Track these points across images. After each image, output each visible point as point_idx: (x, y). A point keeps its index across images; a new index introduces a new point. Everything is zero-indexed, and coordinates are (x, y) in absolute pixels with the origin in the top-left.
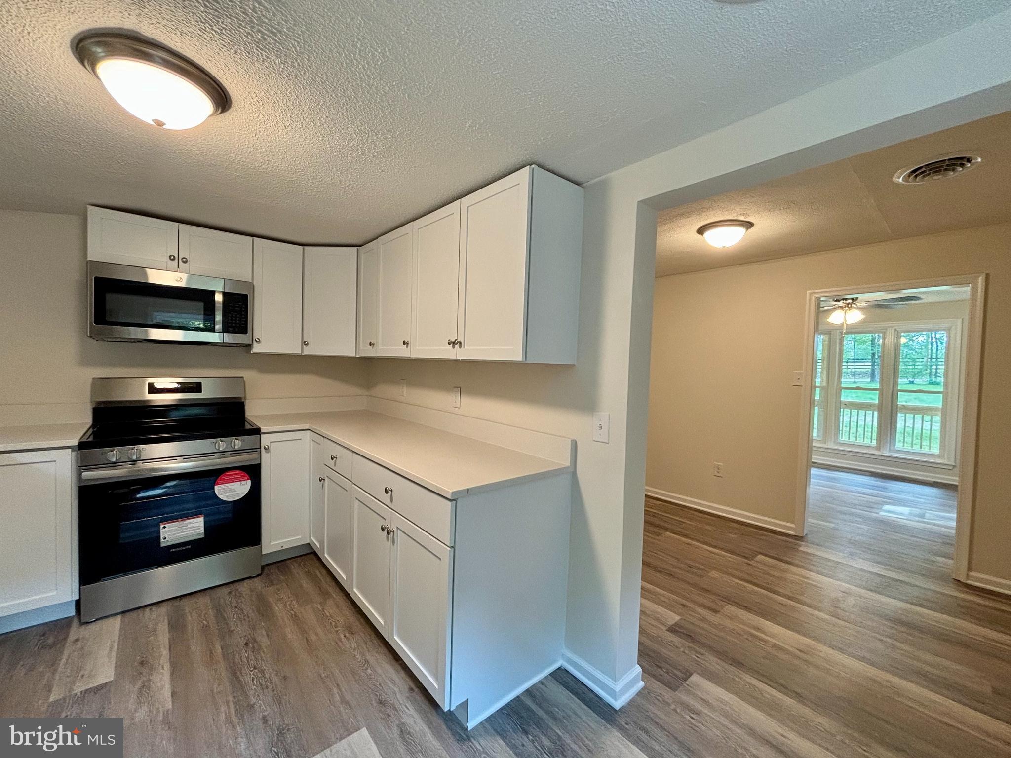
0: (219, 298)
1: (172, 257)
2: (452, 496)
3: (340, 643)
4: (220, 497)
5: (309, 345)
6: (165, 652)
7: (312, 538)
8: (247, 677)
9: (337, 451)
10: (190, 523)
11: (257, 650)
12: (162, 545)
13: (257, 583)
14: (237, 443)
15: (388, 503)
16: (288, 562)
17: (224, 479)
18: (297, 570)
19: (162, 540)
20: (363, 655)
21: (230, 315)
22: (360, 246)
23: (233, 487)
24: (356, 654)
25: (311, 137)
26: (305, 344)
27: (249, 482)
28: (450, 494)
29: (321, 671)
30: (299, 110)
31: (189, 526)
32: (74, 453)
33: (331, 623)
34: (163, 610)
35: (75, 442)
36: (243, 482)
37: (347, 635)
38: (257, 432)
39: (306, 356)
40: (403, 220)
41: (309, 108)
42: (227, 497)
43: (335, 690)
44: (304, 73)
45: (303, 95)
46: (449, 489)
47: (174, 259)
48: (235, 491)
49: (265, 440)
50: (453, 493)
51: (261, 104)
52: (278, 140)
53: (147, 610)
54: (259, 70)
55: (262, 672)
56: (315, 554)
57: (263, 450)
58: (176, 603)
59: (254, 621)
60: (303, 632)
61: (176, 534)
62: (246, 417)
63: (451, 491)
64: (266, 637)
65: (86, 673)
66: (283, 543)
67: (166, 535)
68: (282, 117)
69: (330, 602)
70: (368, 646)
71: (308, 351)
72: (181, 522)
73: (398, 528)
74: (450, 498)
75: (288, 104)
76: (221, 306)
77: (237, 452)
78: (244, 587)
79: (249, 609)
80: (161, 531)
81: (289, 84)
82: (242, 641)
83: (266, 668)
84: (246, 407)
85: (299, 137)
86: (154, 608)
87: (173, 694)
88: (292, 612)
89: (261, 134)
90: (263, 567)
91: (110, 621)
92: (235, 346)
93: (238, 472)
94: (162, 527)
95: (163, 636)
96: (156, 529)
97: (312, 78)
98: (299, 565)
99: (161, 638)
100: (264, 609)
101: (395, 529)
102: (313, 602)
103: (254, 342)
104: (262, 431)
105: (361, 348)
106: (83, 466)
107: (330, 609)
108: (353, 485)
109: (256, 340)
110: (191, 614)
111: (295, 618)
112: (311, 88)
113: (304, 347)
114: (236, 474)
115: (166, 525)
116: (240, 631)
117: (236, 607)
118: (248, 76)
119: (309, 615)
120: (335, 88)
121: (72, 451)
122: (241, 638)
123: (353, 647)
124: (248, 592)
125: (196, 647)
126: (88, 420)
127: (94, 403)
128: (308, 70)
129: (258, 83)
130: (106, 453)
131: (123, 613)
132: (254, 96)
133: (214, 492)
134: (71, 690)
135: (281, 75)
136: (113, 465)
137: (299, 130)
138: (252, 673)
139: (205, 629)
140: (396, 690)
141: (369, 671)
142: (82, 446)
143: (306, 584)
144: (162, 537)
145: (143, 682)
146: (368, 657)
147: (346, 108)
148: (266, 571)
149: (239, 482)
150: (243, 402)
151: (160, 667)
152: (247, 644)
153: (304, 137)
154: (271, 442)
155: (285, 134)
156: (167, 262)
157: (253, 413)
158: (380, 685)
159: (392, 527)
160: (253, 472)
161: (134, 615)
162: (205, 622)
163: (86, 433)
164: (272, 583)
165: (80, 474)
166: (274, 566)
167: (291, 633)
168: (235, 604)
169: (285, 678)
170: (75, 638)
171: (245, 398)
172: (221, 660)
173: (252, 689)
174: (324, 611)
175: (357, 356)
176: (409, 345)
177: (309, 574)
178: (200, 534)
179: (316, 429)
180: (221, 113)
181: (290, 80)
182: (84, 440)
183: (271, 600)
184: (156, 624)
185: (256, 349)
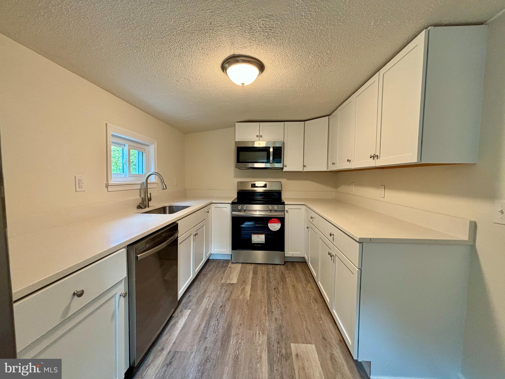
0: (271, 150)
1: (257, 136)
2: (359, 240)
3: (310, 304)
4: (270, 228)
5: (306, 167)
6: (250, 281)
7: (305, 255)
8: (273, 301)
9: (314, 215)
10: (260, 236)
11: (278, 292)
12: (252, 242)
13: (283, 268)
14: (276, 207)
15: (332, 241)
16: (296, 263)
17: (271, 221)
18: (298, 267)
19: (252, 241)
20: (320, 314)
21: (275, 156)
22: (330, 115)
23: (274, 225)
24: (316, 312)
25: (295, 68)
26: (304, 166)
27: (280, 224)
28: (358, 239)
29: (300, 312)
30: (287, 58)
31: (260, 237)
32: (231, 206)
33: (308, 294)
34: (253, 266)
35: (231, 202)
36: (278, 224)
37: (314, 302)
38: (283, 204)
39: (305, 172)
40: (349, 94)
41: (291, 55)
42: (273, 229)
43: (304, 323)
44: (285, 40)
45: (287, 50)
46: (358, 236)
47: (258, 137)
48: (275, 227)
49: (287, 207)
50: (360, 238)
51: (274, 62)
52: (283, 74)
53: (248, 264)
54: (270, 48)
55: (278, 301)
56: (306, 262)
57: (286, 212)
58: (256, 265)
59: (279, 281)
60: (296, 292)
61: (256, 239)
62: (282, 198)
63: (359, 237)
64: (282, 289)
65: (231, 278)
66: (294, 254)
67: (253, 239)
68: (282, 64)
69: (309, 285)
70: (323, 311)
71: (306, 170)
72: (258, 235)
73: (336, 255)
74: (358, 241)
75: (283, 57)
76: (272, 153)
77: (276, 211)
78: (278, 267)
79: (278, 276)
80: (252, 237)
81: (281, 48)
82: (274, 287)
83: (280, 301)
84: (282, 194)
85: (290, 70)
86: (250, 265)
87: (250, 295)
88: (293, 283)
89: (277, 75)
90: (285, 262)
91: (238, 264)
92: (278, 169)
93: (276, 219)
94: (252, 235)
95: (251, 275)
96: (250, 236)
97: (289, 41)
98: (300, 266)
99: (250, 275)
100: (283, 278)
101: (335, 255)
102: (302, 283)
103: (284, 167)
104: (285, 203)
105: (329, 166)
106: (233, 210)
107: (309, 289)
108: (319, 231)
109: (285, 166)
110: (260, 271)
111: (294, 286)
112: (289, 45)
113: (304, 167)
114: (275, 220)
115: (253, 235)
116: (274, 283)
117: (274, 274)
118: (267, 52)
119: (299, 287)
120: (298, 40)
121: (230, 205)
122: (273, 286)
123: (316, 308)
124: (279, 270)
125: (259, 282)
126: (236, 196)
127: (238, 190)
128: (286, 38)
129: (271, 53)
130: (238, 206)
131: (242, 263)
132: (271, 59)
133: (268, 226)
134: (226, 282)
135: (277, 46)
136: (240, 211)
137: (290, 67)
138: (275, 300)
139: (263, 278)
140: (332, 336)
141: (321, 322)
142: (233, 203)
143: (301, 274)
144: (252, 239)
145: (243, 288)
146: (322, 316)
147: (305, 47)
148: (286, 264)
149: (277, 224)
150: (281, 192)
151: (248, 285)
152: (275, 289)
153: (292, 69)
154: (289, 209)
155: (285, 71)
156: (256, 138)
157: (284, 197)
158: (325, 330)
159: (334, 254)
160: (282, 220)
161: (245, 265)
162: (263, 275)
163: (234, 200)
164: (288, 269)
165: (232, 213)
166: (289, 263)
167: (291, 292)
168: (273, 273)
169: (286, 307)
170: (229, 267)
171: (282, 191)
172: (266, 290)
173: (274, 306)
174: (306, 288)
175: (328, 171)
176: (351, 161)
177: (303, 270)
178: (263, 241)
179: (307, 205)
180: (261, 73)
181: (281, 46)
182: (233, 201)
183: (286, 276)
184: (250, 270)
185: (285, 169)
